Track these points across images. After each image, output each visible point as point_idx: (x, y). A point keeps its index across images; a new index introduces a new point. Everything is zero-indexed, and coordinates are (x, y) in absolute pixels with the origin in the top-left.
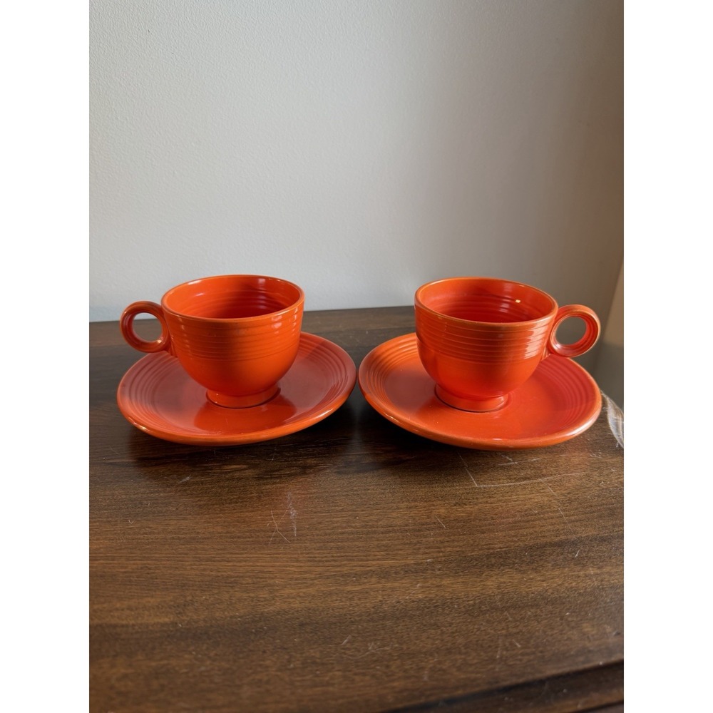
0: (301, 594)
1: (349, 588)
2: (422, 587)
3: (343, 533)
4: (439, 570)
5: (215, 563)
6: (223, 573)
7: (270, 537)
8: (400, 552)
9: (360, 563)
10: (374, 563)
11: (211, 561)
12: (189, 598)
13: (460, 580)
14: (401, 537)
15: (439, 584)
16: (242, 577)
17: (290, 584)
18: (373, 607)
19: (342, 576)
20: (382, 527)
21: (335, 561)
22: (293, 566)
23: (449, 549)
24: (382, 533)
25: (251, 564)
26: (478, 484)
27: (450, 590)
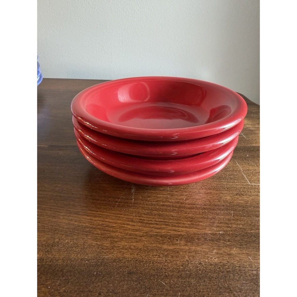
0: (132, 247)
1: (165, 247)
2: (217, 253)
3: (163, 205)
4: (229, 241)
5: (79, 216)
6: (83, 224)
7: (117, 202)
8: (201, 223)
9: (174, 228)
10: (183, 229)
11: (77, 214)
12: (57, 240)
13: (244, 252)
14: (201, 213)
15: (229, 253)
16: (94, 228)
17: (125, 238)
18: (182, 266)
19: (161, 236)
20: (189, 204)
21: (157, 224)
22: (129, 225)
23: (234, 226)
24: (189, 208)
25: (102, 219)
26: (251, 183)
27: (238, 259)
